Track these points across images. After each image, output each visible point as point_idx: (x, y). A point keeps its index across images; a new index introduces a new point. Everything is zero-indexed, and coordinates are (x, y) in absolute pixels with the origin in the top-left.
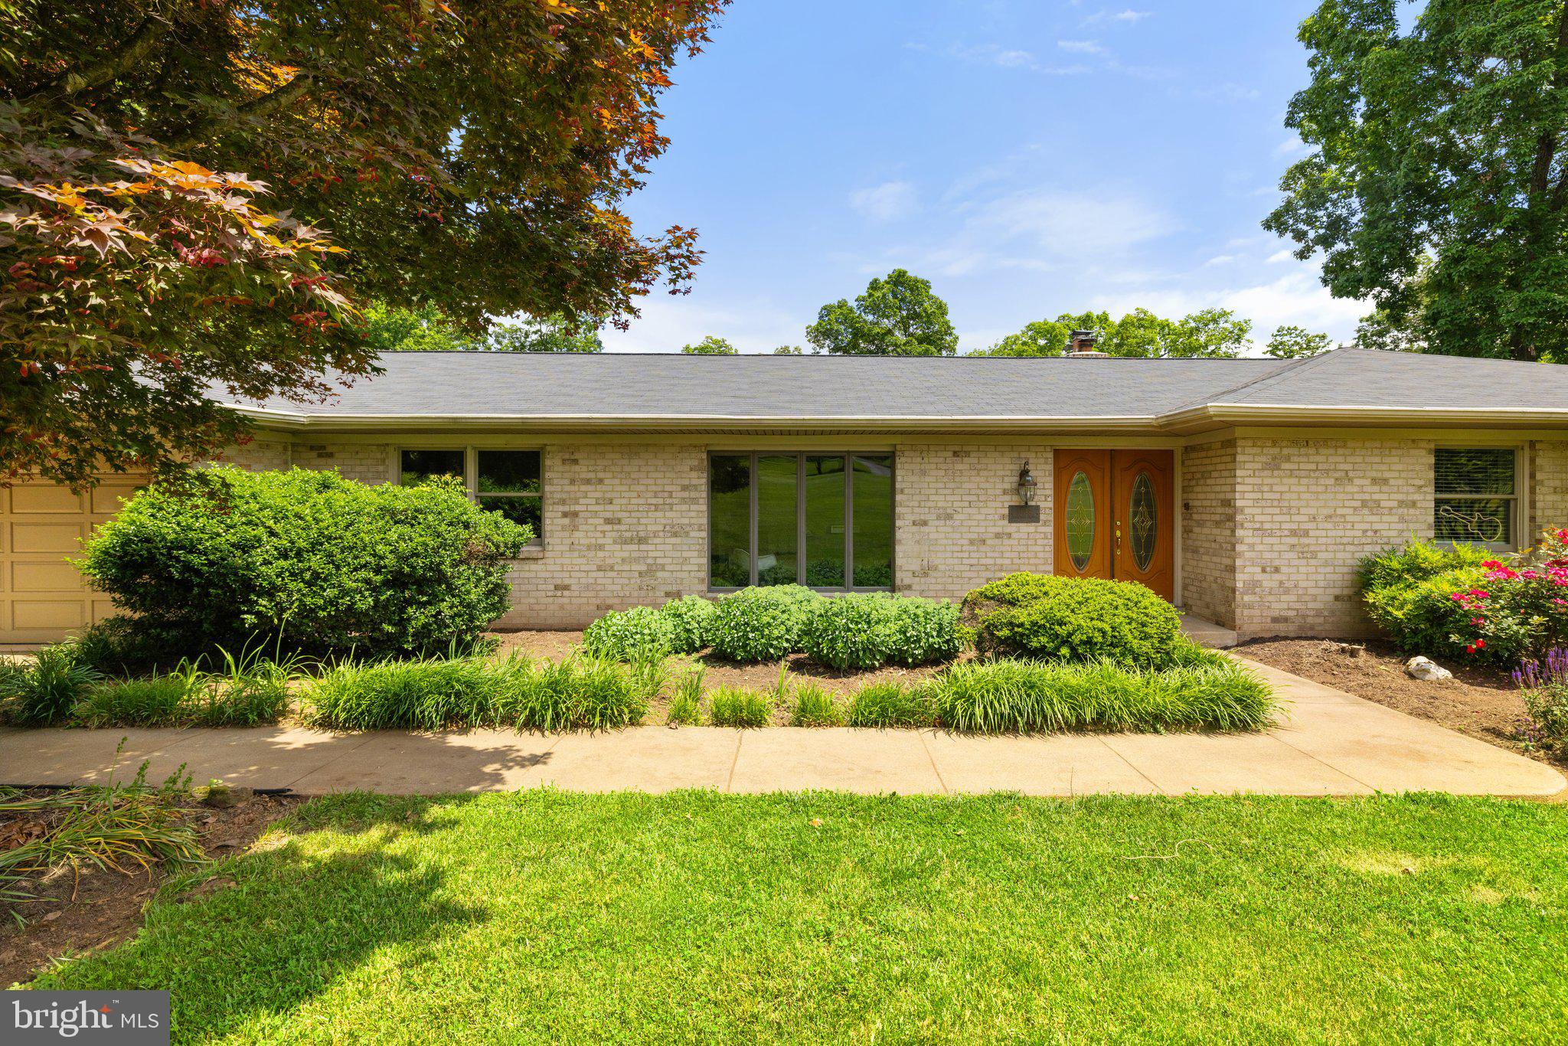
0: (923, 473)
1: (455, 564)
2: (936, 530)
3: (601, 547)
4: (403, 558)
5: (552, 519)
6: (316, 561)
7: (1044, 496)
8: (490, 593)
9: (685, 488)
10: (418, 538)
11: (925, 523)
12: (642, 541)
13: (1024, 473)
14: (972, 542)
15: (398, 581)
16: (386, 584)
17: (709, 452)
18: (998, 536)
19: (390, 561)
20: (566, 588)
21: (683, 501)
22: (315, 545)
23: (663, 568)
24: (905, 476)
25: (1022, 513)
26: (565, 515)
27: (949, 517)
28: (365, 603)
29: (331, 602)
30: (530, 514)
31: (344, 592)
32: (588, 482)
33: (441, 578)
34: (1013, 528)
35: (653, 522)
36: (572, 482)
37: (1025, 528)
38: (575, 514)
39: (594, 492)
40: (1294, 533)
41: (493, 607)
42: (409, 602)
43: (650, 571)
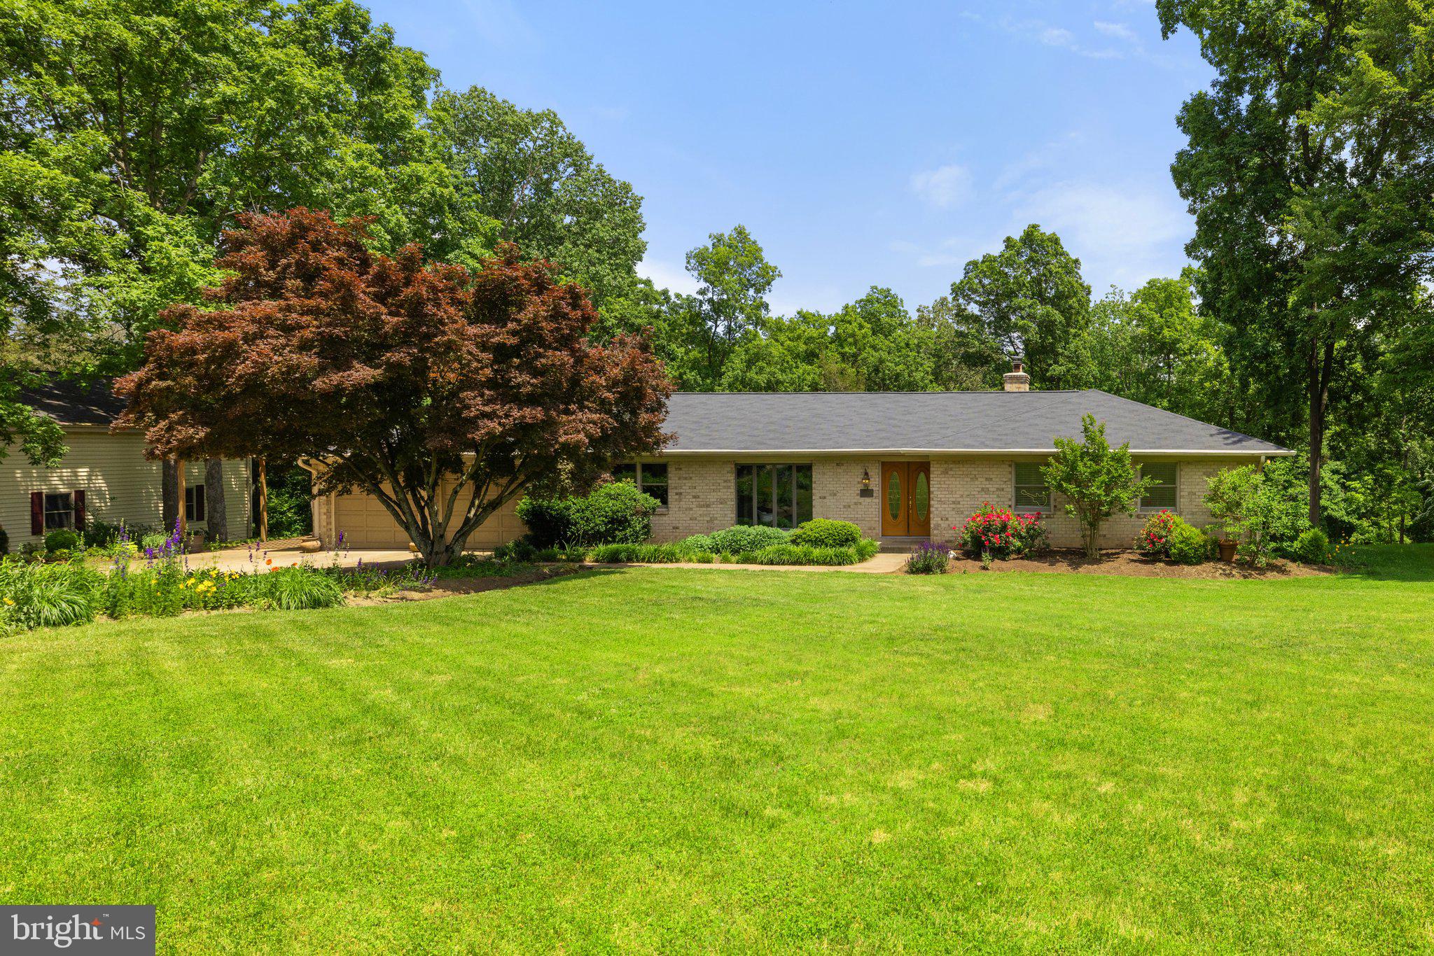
0: (824, 474)
1: (631, 515)
2: (830, 501)
3: (691, 509)
4: (614, 513)
5: (672, 496)
6: (588, 513)
7: (875, 483)
8: (644, 527)
9: (725, 481)
10: (618, 505)
11: (825, 498)
12: (708, 506)
13: (866, 474)
14: (844, 507)
15: (612, 521)
16: (609, 522)
17: (736, 464)
18: (856, 504)
19: (610, 514)
20: (677, 528)
21: (724, 487)
22: (587, 507)
23: (716, 519)
24: (816, 476)
25: (866, 492)
26: (677, 494)
27: (835, 495)
28: (603, 529)
29: (592, 528)
30: (661, 494)
31: (597, 525)
32: (686, 478)
33: (626, 520)
34: (862, 500)
35: (713, 497)
36: (679, 479)
37: (868, 500)
38: (681, 494)
39: (688, 483)
40: (954, 503)
41: (645, 534)
42: (617, 529)
43: (711, 521)
